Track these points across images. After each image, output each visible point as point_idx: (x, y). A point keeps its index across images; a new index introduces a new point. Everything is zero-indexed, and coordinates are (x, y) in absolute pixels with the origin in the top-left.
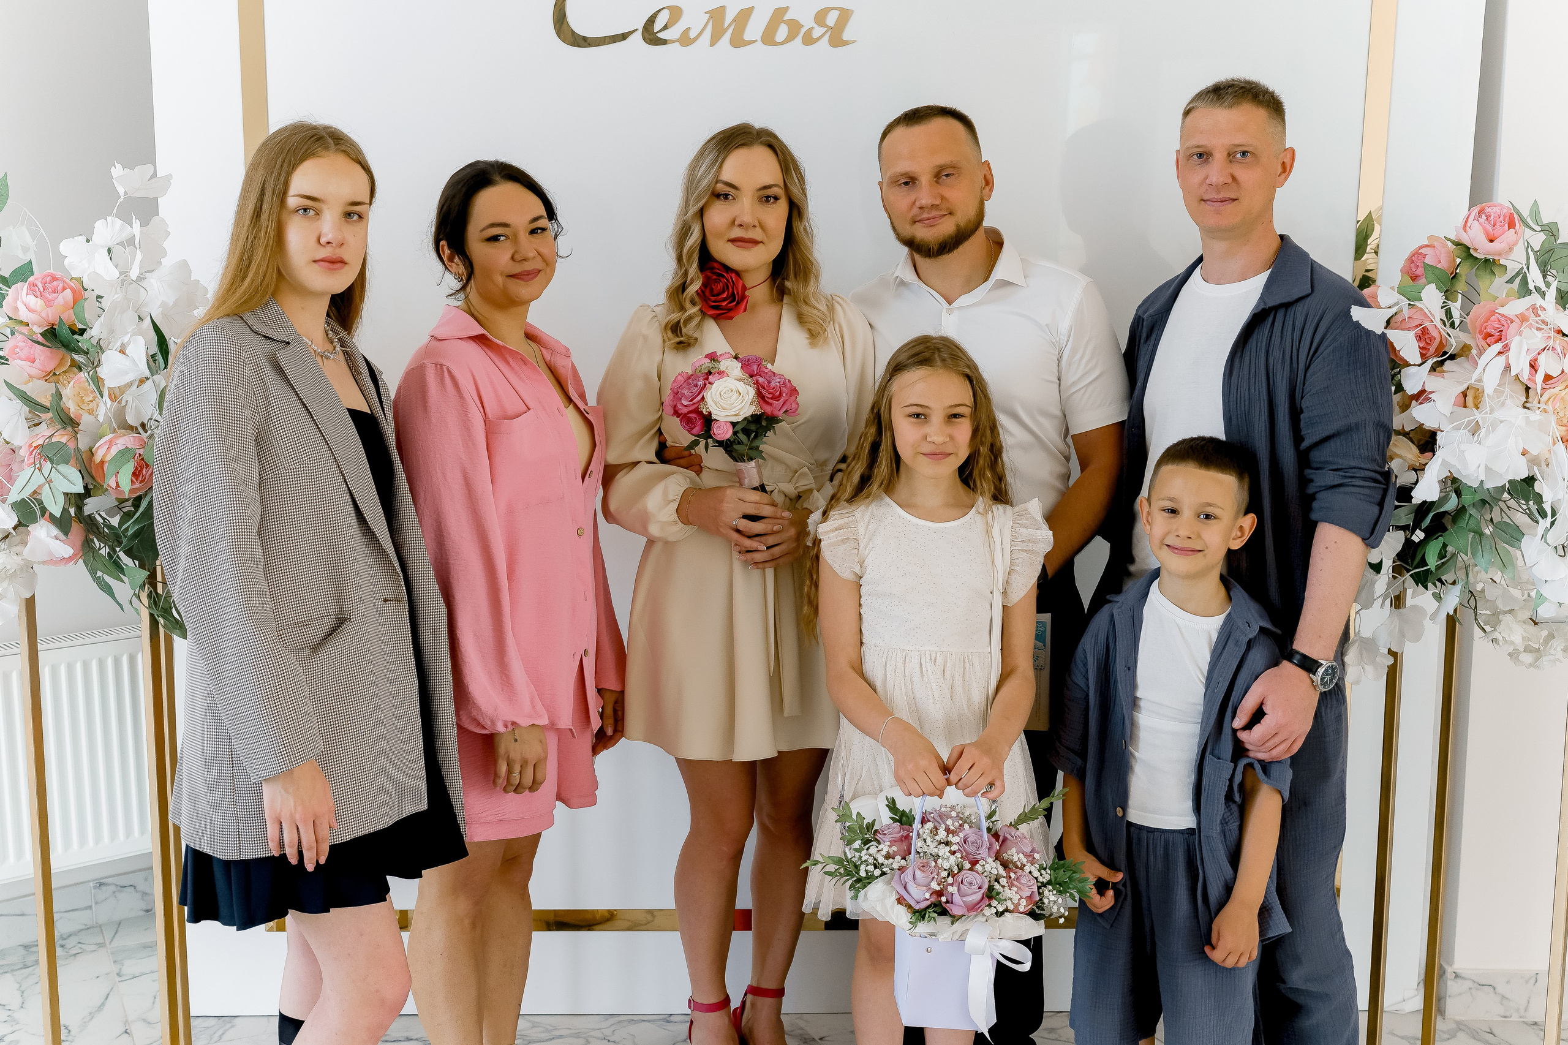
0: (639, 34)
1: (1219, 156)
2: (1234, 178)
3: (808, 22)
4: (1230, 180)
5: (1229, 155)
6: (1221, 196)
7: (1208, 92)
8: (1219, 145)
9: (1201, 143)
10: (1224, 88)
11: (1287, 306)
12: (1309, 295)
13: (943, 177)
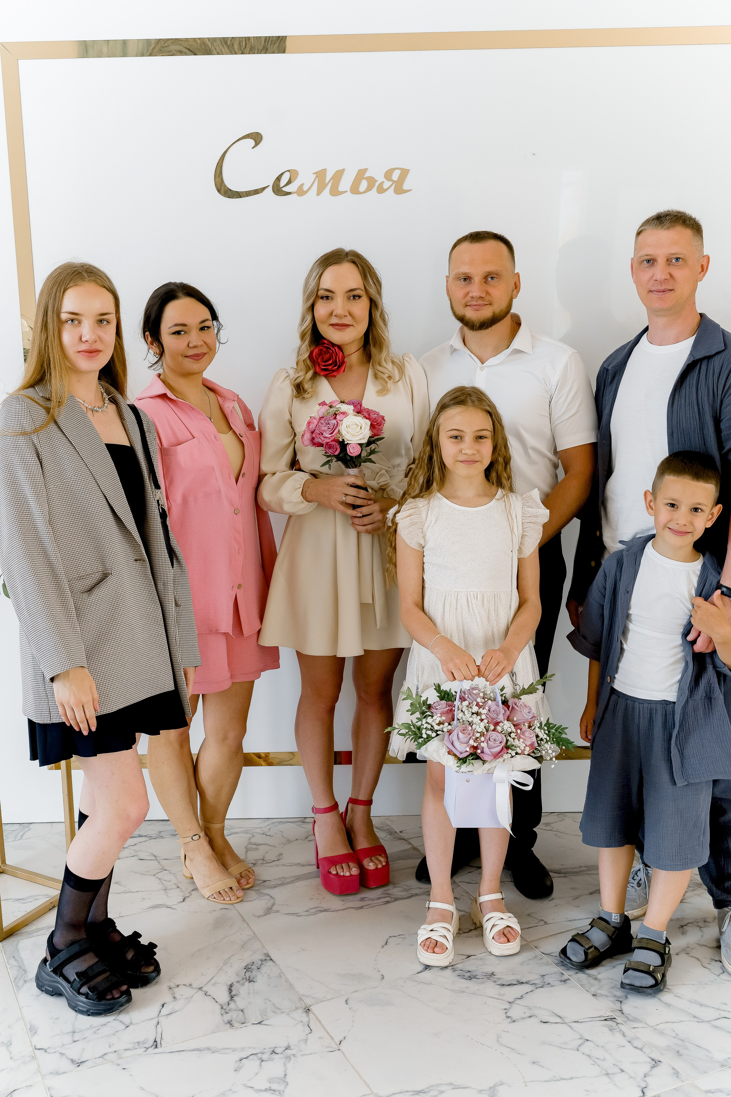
0: (270, 189)
1: (661, 261)
2: (671, 276)
3: (380, 178)
4: (668, 277)
5: (668, 260)
6: (662, 288)
7: (653, 219)
8: (661, 254)
9: (649, 253)
10: (664, 216)
11: (709, 358)
12: (724, 350)
13: (489, 279)
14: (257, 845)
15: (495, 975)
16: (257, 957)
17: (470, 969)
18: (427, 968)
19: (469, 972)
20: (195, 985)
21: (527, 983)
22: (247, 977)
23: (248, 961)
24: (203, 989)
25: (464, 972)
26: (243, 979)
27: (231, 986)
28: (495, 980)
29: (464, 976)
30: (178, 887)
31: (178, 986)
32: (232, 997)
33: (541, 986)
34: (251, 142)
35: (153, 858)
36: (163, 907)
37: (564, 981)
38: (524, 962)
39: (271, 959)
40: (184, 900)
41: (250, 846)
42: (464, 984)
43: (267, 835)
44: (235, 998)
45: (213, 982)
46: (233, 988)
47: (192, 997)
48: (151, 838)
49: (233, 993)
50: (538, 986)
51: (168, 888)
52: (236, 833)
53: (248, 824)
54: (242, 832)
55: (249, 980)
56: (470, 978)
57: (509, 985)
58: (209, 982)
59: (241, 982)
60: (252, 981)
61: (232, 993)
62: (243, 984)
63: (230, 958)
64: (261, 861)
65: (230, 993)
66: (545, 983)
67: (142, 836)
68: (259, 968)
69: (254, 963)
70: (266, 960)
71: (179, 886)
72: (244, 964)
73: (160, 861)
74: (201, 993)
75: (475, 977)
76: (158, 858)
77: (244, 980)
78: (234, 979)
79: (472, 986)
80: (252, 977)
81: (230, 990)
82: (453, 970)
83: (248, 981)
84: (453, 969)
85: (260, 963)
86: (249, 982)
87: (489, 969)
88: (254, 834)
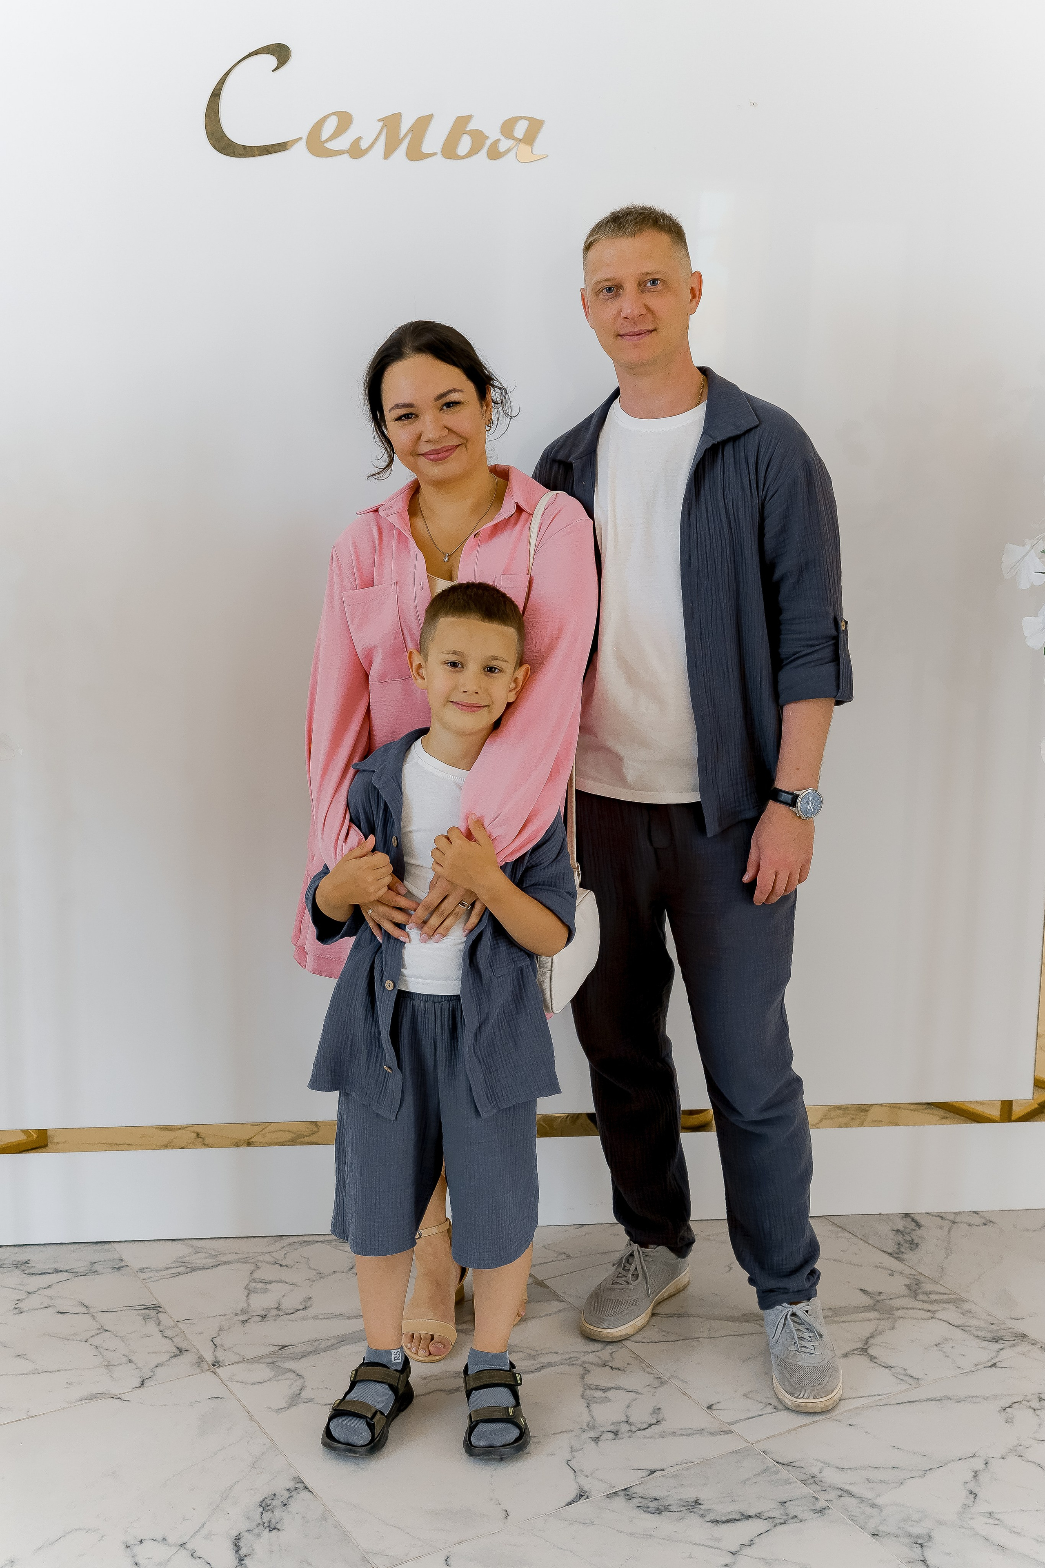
0: (302, 145)
1: (630, 287)
2: (648, 309)
3: (493, 133)
4: (644, 312)
5: (639, 284)
6: (637, 329)
7: (608, 222)
8: (629, 277)
9: (609, 276)
11: (735, 439)
12: (756, 427)
14: (266, 1283)
15: (700, 1504)
16: (282, 1484)
17: (656, 1494)
18: (582, 1496)
19: (656, 1499)
20: (172, 1540)
21: (757, 1516)
22: (266, 1520)
23: (266, 1492)
24: (188, 1546)
25: (646, 1501)
26: (259, 1524)
27: (238, 1538)
28: (702, 1512)
29: (648, 1507)
30: (130, 1361)
31: (141, 1542)
32: (241, 1560)
33: (782, 1521)
34: (271, 60)
35: (84, 1310)
36: (104, 1398)
37: (820, 1511)
38: (747, 1480)
39: (306, 1488)
40: (142, 1383)
41: (253, 1285)
42: (648, 1521)
43: (281, 1265)
44: (247, 1561)
45: (204, 1532)
46: (241, 1543)
47: (168, 1561)
48: (77, 1274)
49: (243, 1552)
50: (777, 1521)
51: (112, 1363)
52: (228, 1262)
53: (246, 1247)
54: (239, 1261)
55: (269, 1526)
56: (659, 1511)
57: (728, 1521)
58: (197, 1532)
59: (256, 1531)
60: (274, 1529)
61: (240, 1552)
62: (259, 1535)
63: (231, 1487)
64: (275, 1312)
65: (237, 1551)
66: (788, 1515)
67: (61, 1271)
68: (285, 1505)
69: (275, 1495)
70: (296, 1489)
71: (132, 1358)
72: (259, 1498)
73: (94, 1314)
74: (184, 1554)
75: (667, 1509)
76: (92, 1310)
77: (261, 1527)
78: (242, 1526)
79: (664, 1524)
80: (274, 1521)
81: (237, 1547)
82: (628, 1497)
83: (268, 1529)
84: (628, 1495)
85: (287, 1494)
86: (270, 1531)
87: (690, 1494)
88: (259, 1264)
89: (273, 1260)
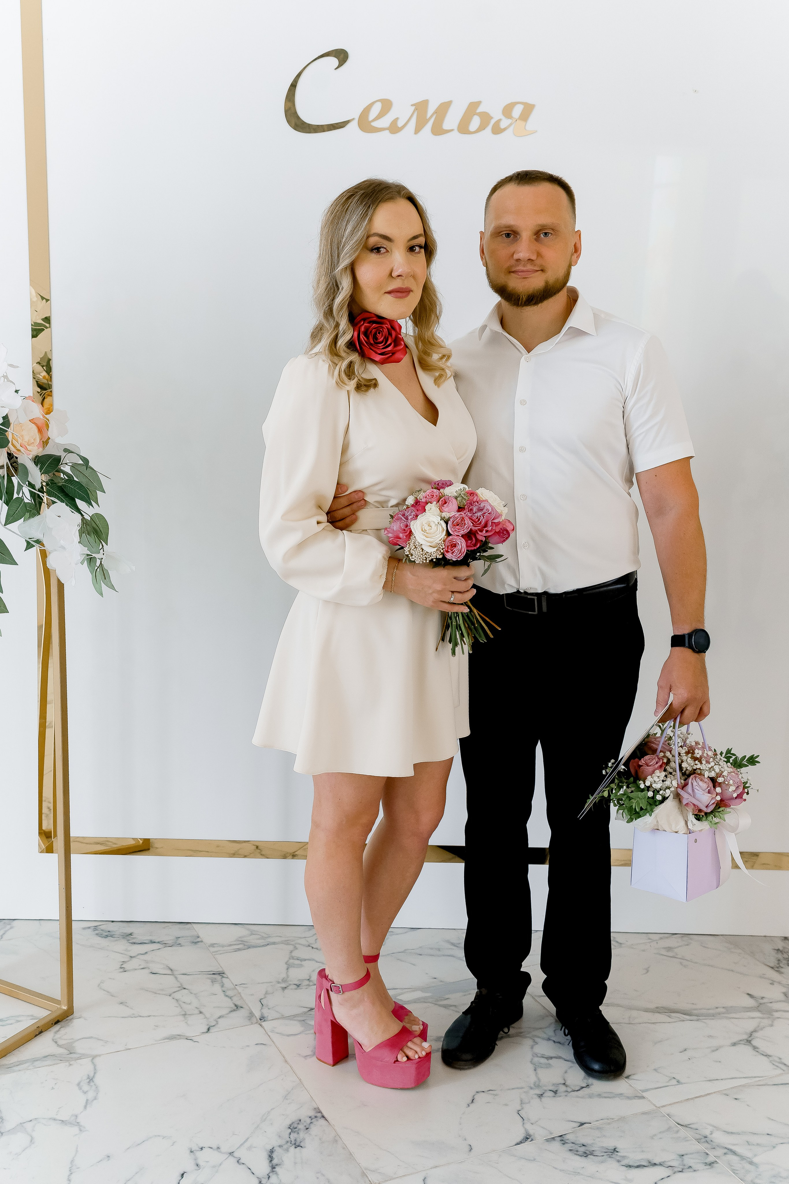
0: (355, 124)
3: (497, 114)
13: (542, 235)
14: (301, 960)
15: (617, 1152)
16: (305, 1113)
17: (583, 1141)
18: (528, 1138)
19: (583, 1145)
20: (223, 1149)
21: (660, 1164)
22: (293, 1139)
23: (293, 1118)
24: (235, 1154)
25: (576, 1147)
26: (288, 1142)
27: (272, 1151)
28: (618, 1158)
29: (577, 1151)
30: (201, 1013)
31: (202, 1149)
32: (273, 1168)
33: (680, 1170)
34: (334, 62)
35: (169, 972)
36: (180, 1039)
37: (710, 1164)
38: (655, 1135)
39: (323, 1117)
40: (209, 1029)
41: (291, 961)
42: (577, 1162)
43: (313, 948)
44: (277, 1169)
45: (247, 1144)
46: (274, 1155)
47: (220, 1165)
48: (165, 945)
49: (275, 1162)
50: (676, 1169)
51: (188, 1013)
52: (274, 943)
53: (289, 933)
54: (282, 943)
55: (295, 1144)
56: (586, 1155)
57: (638, 1167)
58: (242, 1145)
59: (285, 1147)
60: (299, 1146)
61: (273, 1162)
62: (287, 1150)
63: (269, 1112)
64: (307, 983)
65: (271, 1161)
66: (684, 1165)
67: (155, 942)
68: (307, 1129)
69: (300, 1120)
70: (316, 1117)
71: (202, 1010)
72: (288, 1122)
73: (176, 976)
74: (232, 1160)
75: (592, 1153)
76: (175, 973)
77: (289, 1144)
78: (275, 1142)
79: (589, 1165)
80: (298, 1140)
81: (271, 1158)
82: (562, 1142)
83: (294, 1146)
84: (563, 1140)
85: (309, 1121)
86: (296, 1147)
87: (610, 1144)
88: (297, 946)
89: (307, 944)
